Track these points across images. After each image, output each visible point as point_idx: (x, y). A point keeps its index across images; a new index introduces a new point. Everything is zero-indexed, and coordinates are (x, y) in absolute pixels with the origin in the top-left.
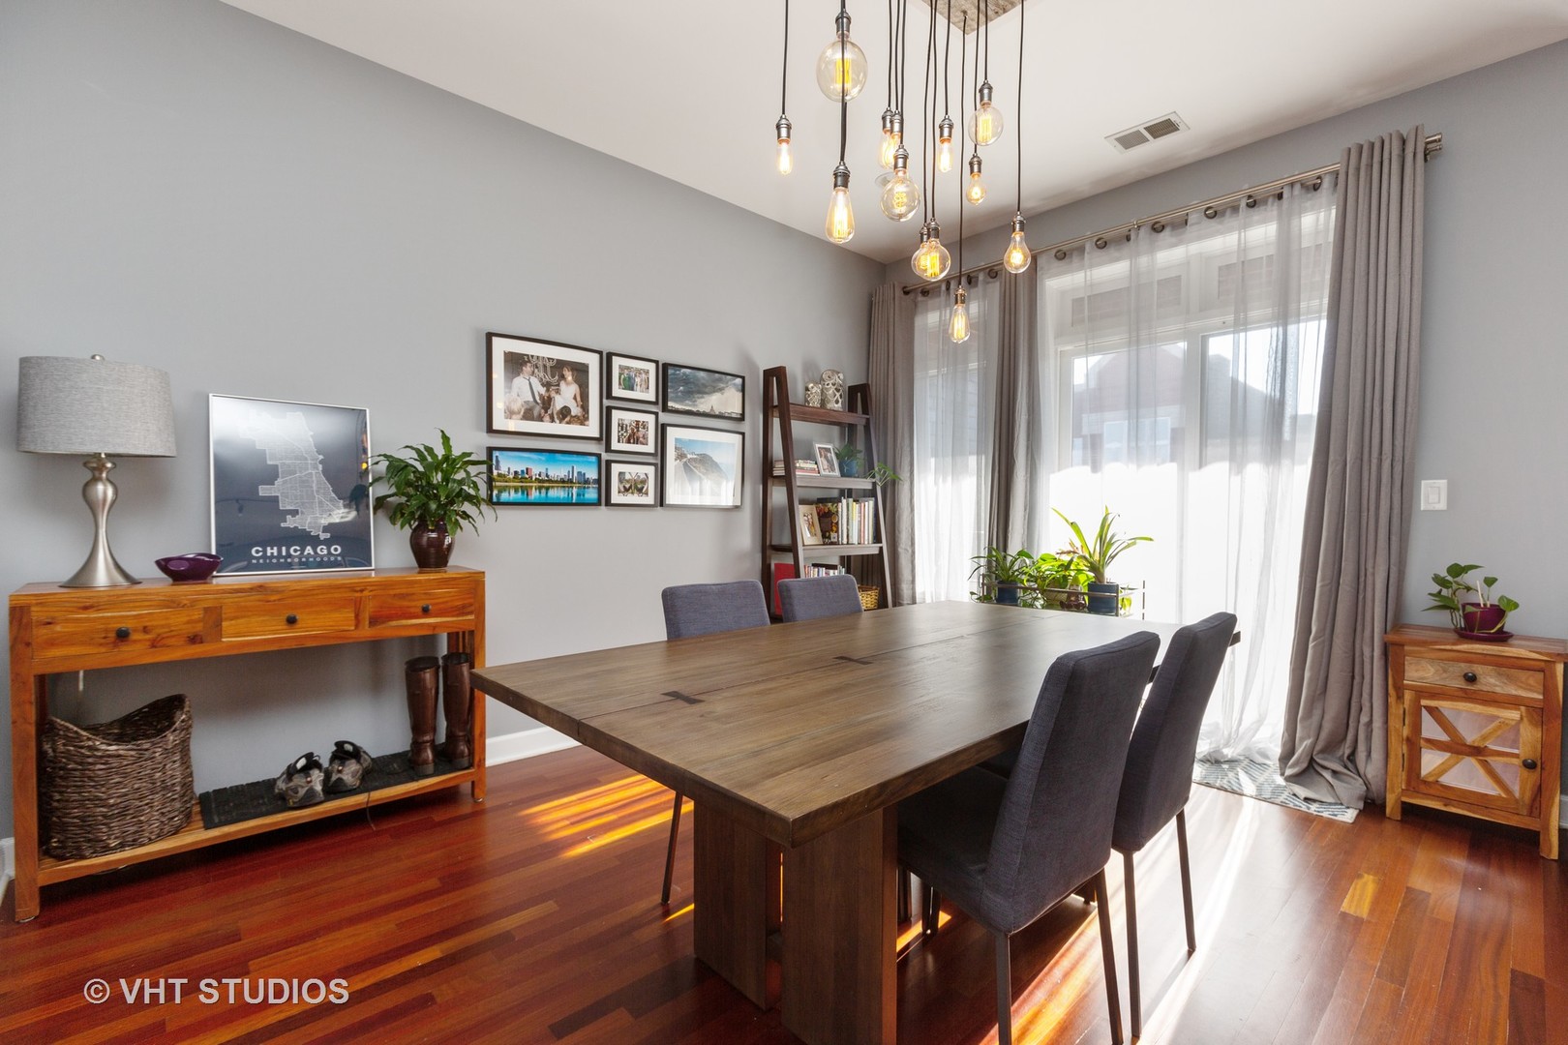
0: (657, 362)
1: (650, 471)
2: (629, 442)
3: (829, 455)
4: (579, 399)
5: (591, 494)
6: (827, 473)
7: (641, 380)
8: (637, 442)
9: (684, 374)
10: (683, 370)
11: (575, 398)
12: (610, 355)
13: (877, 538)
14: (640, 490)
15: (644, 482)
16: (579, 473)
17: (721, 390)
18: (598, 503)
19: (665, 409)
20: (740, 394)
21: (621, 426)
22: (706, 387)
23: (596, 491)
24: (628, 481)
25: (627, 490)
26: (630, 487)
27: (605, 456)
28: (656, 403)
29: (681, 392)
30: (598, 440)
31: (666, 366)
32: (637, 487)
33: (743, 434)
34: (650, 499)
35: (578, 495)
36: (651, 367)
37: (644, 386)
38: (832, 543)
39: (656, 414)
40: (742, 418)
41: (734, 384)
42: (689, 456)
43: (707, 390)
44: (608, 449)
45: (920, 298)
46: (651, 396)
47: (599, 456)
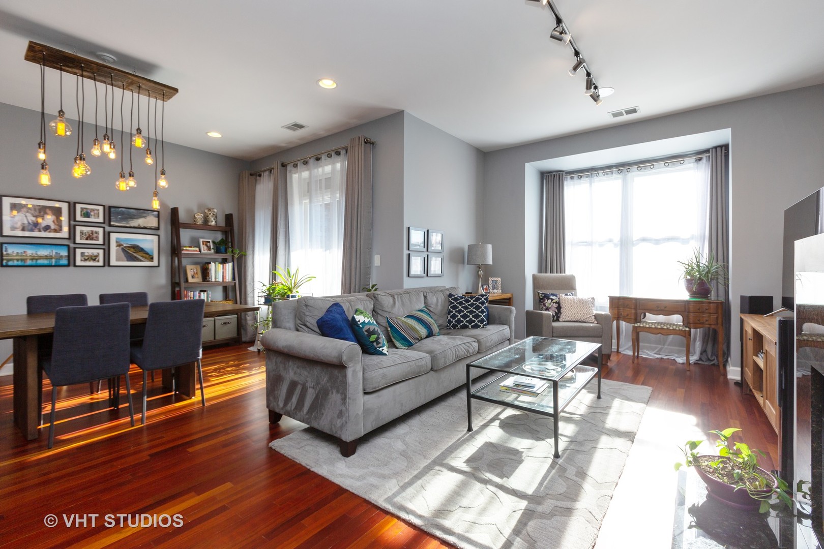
0: (104, 206)
1: (101, 252)
2: (87, 239)
3: (208, 244)
4: (56, 222)
5: (65, 262)
6: (206, 252)
7: (95, 214)
8: (92, 239)
9: (121, 211)
10: (120, 209)
11: (54, 222)
12: (75, 203)
13: (234, 279)
14: (94, 260)
15: (97, 256)
16: (56, 253)
17: (145, 217)
18: (68, 265)
19: (110, 225)
20: (157, 219)
21: (82, 233)
22: (135, 216)
23: (67, 260)
24: (87, 256)
25: (86, 260)
26: (88, 259)
27: (72, 245)
28: (104, 223)
29: (120, 218)
30: (69, 239)
31: (110, 207)
32: (94, 258)
33: (159, 236)
34: (101, 263)
35: (56, 262)
36: (101, 208)
37: (96, 216)
38: (208, 281)
39: (104, 228)
40: (158, 229)
41: (153, 215)
42: (125, 245)
43: (135, 217)
44: (75, 243)
45: (258, 178)
46: (101, 220)
47: (68, 246)
